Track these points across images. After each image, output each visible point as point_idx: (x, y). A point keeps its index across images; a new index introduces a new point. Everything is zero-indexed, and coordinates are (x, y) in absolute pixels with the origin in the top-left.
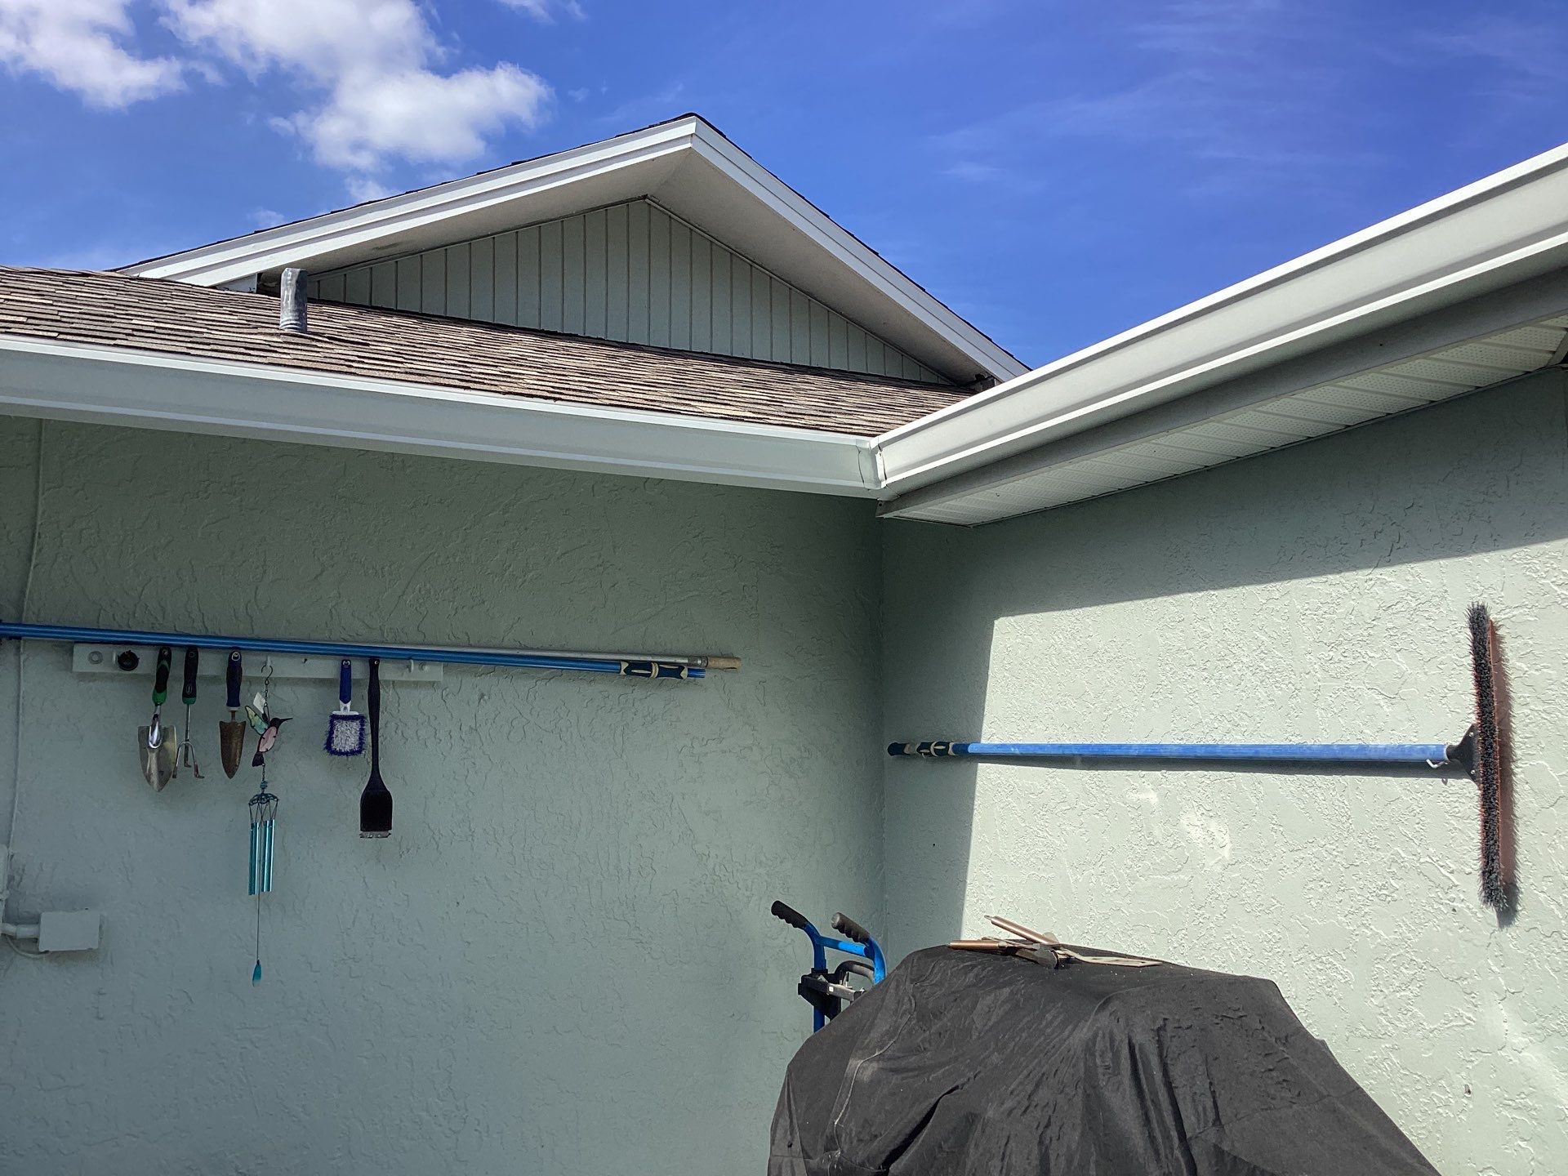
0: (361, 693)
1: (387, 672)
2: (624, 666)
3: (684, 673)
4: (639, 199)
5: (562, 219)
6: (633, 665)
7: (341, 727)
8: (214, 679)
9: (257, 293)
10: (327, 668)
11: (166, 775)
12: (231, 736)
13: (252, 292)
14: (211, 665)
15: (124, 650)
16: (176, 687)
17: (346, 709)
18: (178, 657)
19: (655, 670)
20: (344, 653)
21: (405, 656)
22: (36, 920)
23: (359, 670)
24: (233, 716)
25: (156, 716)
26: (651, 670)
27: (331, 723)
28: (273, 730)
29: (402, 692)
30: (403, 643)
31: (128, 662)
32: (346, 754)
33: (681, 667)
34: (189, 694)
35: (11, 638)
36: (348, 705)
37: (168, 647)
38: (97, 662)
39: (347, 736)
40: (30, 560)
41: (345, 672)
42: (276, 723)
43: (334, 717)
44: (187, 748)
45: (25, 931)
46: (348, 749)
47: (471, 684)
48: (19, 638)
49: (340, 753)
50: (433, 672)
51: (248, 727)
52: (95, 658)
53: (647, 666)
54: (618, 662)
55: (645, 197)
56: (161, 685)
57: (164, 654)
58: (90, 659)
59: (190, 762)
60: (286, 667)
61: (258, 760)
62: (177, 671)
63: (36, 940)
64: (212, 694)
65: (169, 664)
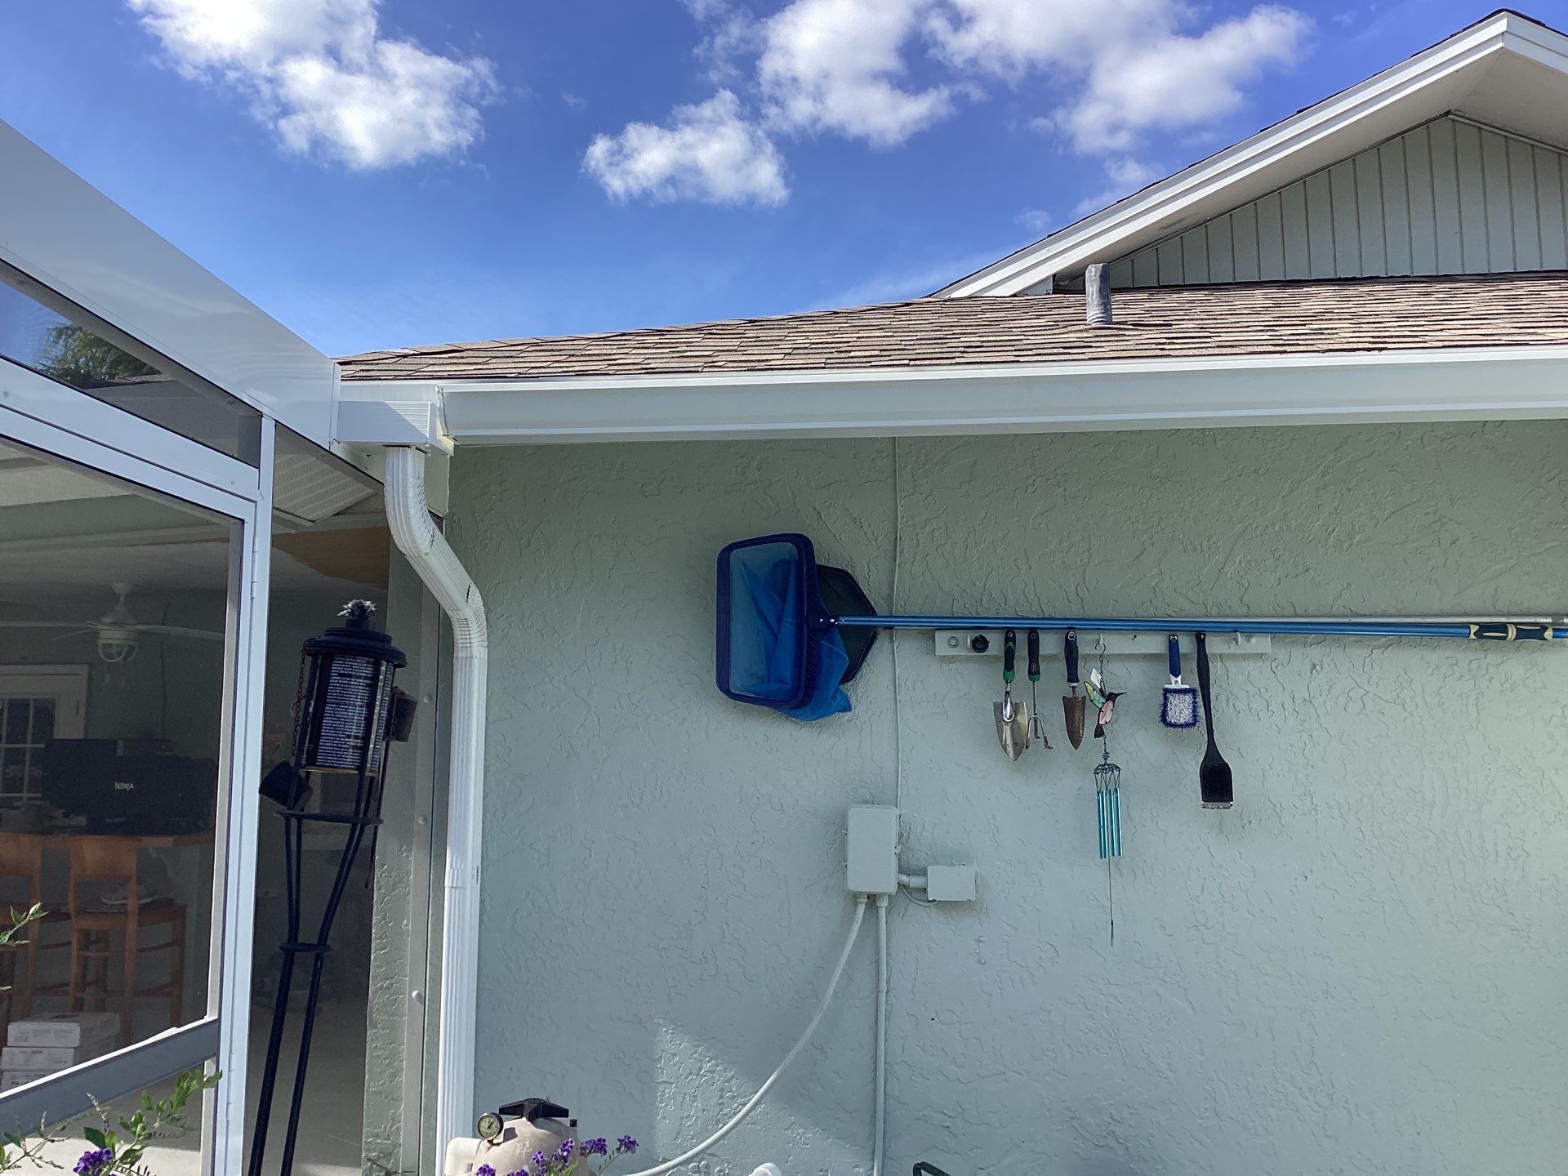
0: (1190, 667)
1: (1214, 645)
2: (1474, 629)
3: (1548, 634)
4: (1442, 116)
5: (1353, 158)
6: (1484, 627)
7: (1174, 700)
8: (1052, 658)
9: (1053, 293)
10: (1156, 644)
11: (1020, 746)
12: (1073, 708)
13: (1049, 294)
14: (1050, 645)
15: (977, 634)
16: (1022, 666)
17: (1176, 683)
18: (1022, 639)
19: (1512, 632)
20: (1169, 628)
21: (1233, 630)
22: (923, 873)
23: (1186, 645)
24: (1074, 691)
25: (1007, 693)
26: (1507, 633)
27: (1165, 695)
28: (1110, 703)
29: (1230, 665)
30: (1227, 616)
31: (980, 645)
32: (1181, 726)
33: (1544, 628)
34: (1034, 673)
35: (886, 628)
36: (1179, 679)
37: (1009, 630)
38: (955, 646)
39: (1181, 709)
40: (895, 561)
41: (1173, 646)
42: (1111, 697)
43: (1167, 691)
44: (1036, 721)
45: (915, 882)
46: (1182, 721)
47: (1299, 657)
48: (891, 628)
49: (1175, 725)
50: (1260, 643)
51: (1088, 702)
52: (953, 642)
53: (1503, 627)
54: (1467, 625)
55: (1448, 113)
56: (1009, 666)
57: (1009, 636)
58: (949, 643)
59: (1040, 734)
60: (1116, 643)
61: (1099, 732)
62: (1022, 651)
63: (925, 890)
64: (1053, 671)
65: (1015, 645)
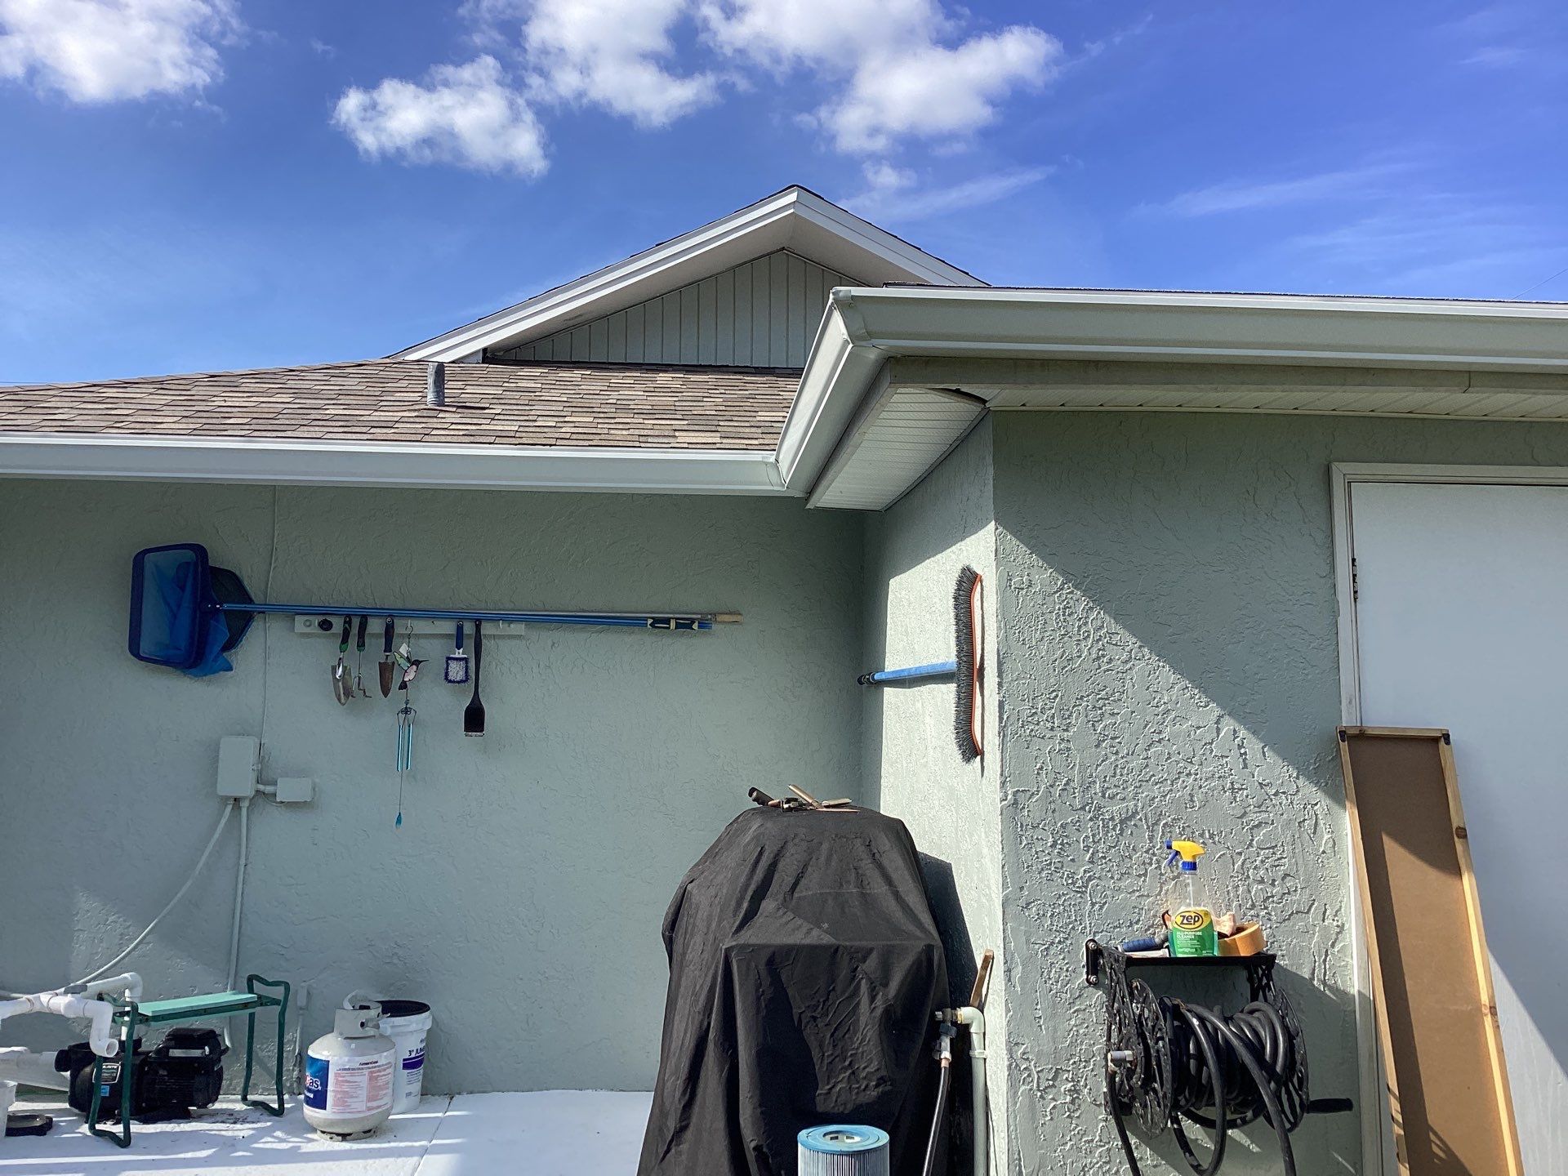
0: (470, 644)
1: (487, 629)
2: (650, 621)
3: (695, 626)
4: (778, 251)
5: (715, 277)
6: (656, 621)
7: (453, 665)
8: (377, 636)
10: (449, 627)
11: (348, 693)
12: (386, 670)
14: (376, 626)
15: (321, 618)
16: (353, 640)
17: (459, 653)
18: (356, 622)
19: (673, 624)
20: (459, 618)
21: (495, 619)
22: (275, 783)
23: (468, 629)
24: (387, 658)
25: (340, 659)
26: (669, 624)
27: (447, 661)
28: (414, 667)
29: (500, 642)
30: (500, 610)
31: (326, 626)
32: (458, 682)
33: (693, 621)
34: (361, 645)
35: (259, 612)
36: (461, 651)
37: (348, 616)
38: (309, 626)
39: (457, 671)
40: (271, 564)
41: (460, 629)
43: (449, 659)
44: (359, 678)
45: (269, 789)
46: (458, 679)
47: (544, 638)
48: (263, 612)
49: (454, 682)
50: (518, 628)
51: (396, 665)
52: (308, 623)
53: (667, 621)
54: (646, 619)
55: (783, 249)
56: (345, 639)
57: (348, 622)
58: (305, 624)
59: (361, 687)
60: (421, 626)
61: (403, 686)
62: (355, 630)
63: (275, 795)
64: (375, 646)
65: (350, 627)
